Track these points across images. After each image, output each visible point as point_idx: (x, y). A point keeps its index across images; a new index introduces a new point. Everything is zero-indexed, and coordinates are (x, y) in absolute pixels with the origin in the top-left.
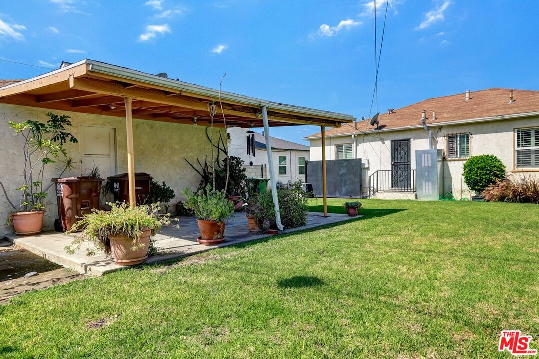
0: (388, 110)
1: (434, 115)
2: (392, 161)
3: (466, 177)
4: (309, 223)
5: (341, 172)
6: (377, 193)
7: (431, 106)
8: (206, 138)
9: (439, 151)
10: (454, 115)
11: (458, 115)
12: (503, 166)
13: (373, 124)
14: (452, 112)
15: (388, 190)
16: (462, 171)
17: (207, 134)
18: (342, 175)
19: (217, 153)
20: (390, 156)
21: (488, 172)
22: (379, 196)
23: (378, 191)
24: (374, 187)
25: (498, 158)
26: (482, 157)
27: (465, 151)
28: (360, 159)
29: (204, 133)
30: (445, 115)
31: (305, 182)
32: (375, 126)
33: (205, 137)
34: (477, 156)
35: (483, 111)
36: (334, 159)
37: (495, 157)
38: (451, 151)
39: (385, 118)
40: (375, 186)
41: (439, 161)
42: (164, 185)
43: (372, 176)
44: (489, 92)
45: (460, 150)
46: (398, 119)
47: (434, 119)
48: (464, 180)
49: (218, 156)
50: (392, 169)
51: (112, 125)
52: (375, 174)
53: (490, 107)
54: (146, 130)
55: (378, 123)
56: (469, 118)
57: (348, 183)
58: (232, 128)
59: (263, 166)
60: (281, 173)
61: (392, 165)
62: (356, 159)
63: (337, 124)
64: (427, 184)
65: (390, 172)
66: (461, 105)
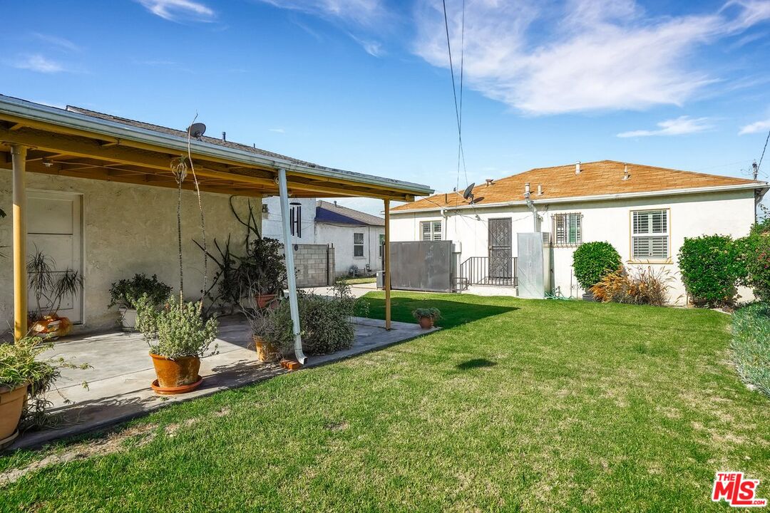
0: (487, 180)
1: (539, 190)
2: (489, 245)
3: (577, 269)
4: (359, 343)
5: (426, 258)
6: (469, 287)
7: (536, 178)
8: (230, 211)
9: (545, 235)
10: (563, 190)
11: (568, 191)
12: (619, 256)
13: (466, 198)
14: (560, 187)
15: (483, 283)
16: (571, 261)
17: (231, 205)
18: (427, 262)
19: (246, 233)
20: (487, 239)
21: (601, 264)
22: (473, 290)
23: (471, 284)
24: (466, 279)
25: (613, 246)
26: (594, 244)
27: (574, 235)
28: (451, 242)
29: (228, 205)
30: (553, 190)
31: (381, 269)
32: (469, 200)
33: (228, 210)
34: (589, 244)
35: (596, 188)
36: (419, 240)
37: (610, 245)
38: (561, 235)
39: (482, 190)
40: (468, 277)
41: (545, 247)
42: (155, 280)
43: (464, 264)
44: (602, 165)
45: (570, 235)
46: (498, 192)
47: (539, 194)
48: (573, 272)
49: (248, 236)
50: (489, 255)
51: (76, 191)
52: (468, 262)
53: (603, 182)
54: (134, 198)
55: (472, 196)
56: (580, 195)
57: (435, 271)
58: (271, 198)
59: (330, 247)
60: (356, 255)
61: (489, 250)
62: (445, 241)
63: (407, 197)
64: (531, 276)
65: (487, 259)
66: (572, 179)
